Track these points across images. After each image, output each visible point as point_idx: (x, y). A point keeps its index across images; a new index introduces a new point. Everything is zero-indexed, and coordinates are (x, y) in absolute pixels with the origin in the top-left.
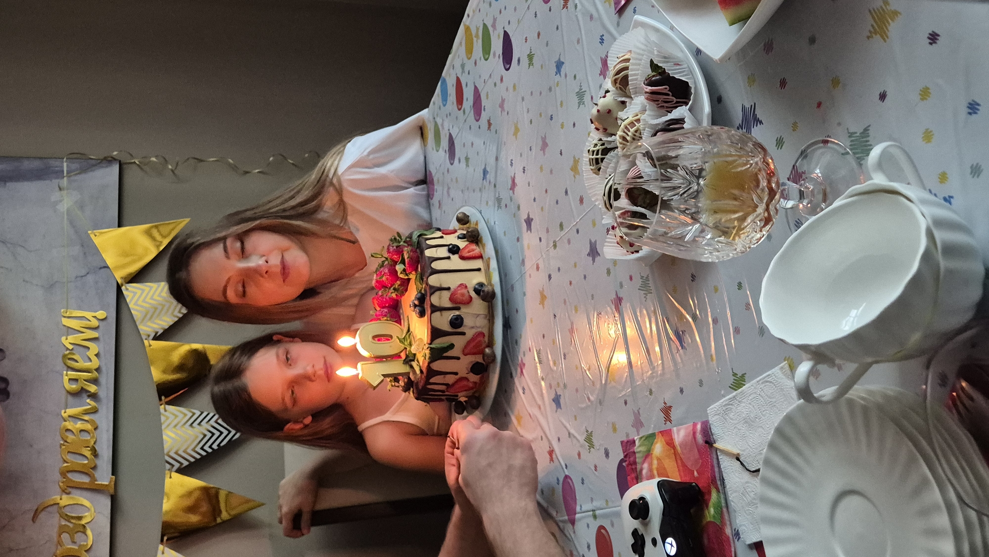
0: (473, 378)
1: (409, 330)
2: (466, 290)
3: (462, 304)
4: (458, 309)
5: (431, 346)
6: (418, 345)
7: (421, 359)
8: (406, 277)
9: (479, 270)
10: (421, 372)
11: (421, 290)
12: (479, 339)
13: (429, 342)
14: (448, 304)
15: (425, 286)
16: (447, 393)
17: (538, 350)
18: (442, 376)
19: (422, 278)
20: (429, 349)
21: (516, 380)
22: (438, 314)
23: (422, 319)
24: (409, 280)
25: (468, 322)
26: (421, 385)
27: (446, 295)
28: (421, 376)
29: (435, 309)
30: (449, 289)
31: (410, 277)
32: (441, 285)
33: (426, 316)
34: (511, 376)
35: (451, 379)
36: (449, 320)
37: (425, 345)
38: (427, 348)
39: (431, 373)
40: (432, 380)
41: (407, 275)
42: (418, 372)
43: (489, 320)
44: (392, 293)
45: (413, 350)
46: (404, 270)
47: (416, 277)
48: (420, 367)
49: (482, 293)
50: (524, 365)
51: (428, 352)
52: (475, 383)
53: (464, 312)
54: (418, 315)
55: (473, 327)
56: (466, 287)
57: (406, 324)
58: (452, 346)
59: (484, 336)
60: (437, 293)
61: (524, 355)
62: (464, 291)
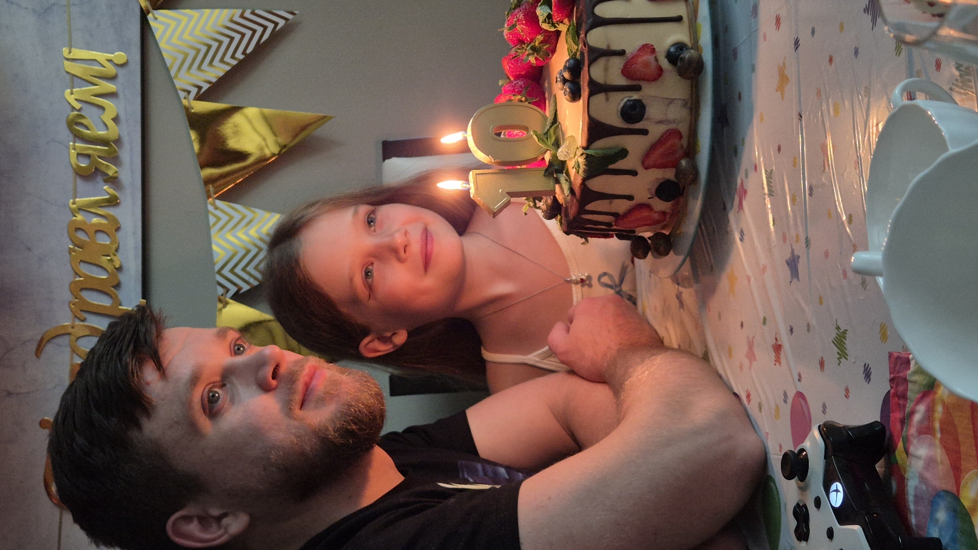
0: (660, 205)
1: (555, 120)
2: (653, 56)
3: (644, 80)
4: (638, 88)
5: (588, 152)
6: (569, 147)
7: (572, 172)
8: (553, 29)
9: (679, 19)
10: (572, 191)
11: (576, 53)
12: (670, 143)
13: (584, 144)
14: (622, 81)
15: (582, 47)
16: (615, 227)
17: (769, 171)
18: (607, 201)
19: (576, 33)
20: (584, 156)
21: (732, 216)
22: (600, 98)
23: (575, 104)
24: (558, 33)
25: (654, 111)
26: (572, 211)
27: (617, 64)
28: (572, 200)
29: (596, 88)
30: (622, 53)
31: (559, 29)
32: (608, 46)
33: (581, 101)
34: (725, 208)
35: (621, 206)
36: (620, 108)
37: (578, 148)
38: (582, 155)
39: (586, 195)
40: (590, 207)
41: (553, 25)
42: (567, 192)
43: (691, 109)
44: (528, 55)
45: (561, 154)
46: (549, 17)
47: (568, 29)
48: (570, 183)
49: (679, 64)
50: (745, 192)
51: (581, 160)
52: (664, 213)
53: (648, 93)
54: (567, 97)
55: (660, 122)
56: (653, 51)
57: (552, 108)
58: (623, 153)
59: (681, 137)
60: (602, 62)
61: (747, 176)
62: (649, 58)
